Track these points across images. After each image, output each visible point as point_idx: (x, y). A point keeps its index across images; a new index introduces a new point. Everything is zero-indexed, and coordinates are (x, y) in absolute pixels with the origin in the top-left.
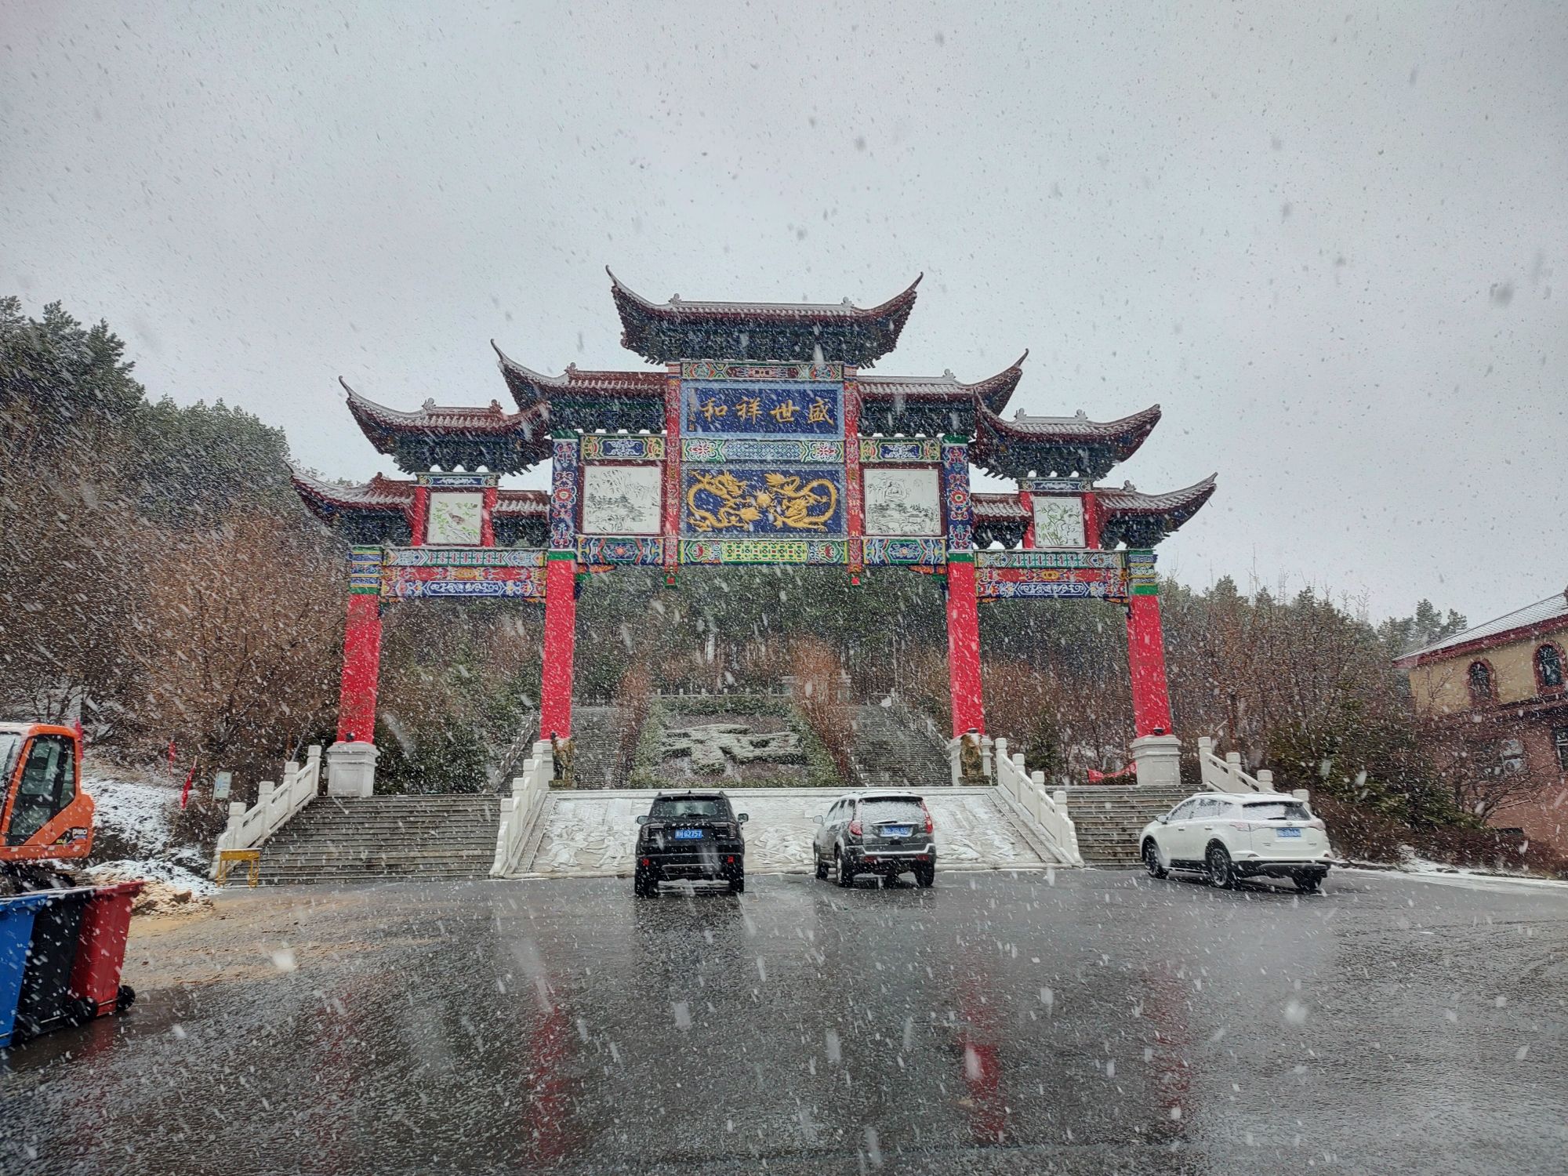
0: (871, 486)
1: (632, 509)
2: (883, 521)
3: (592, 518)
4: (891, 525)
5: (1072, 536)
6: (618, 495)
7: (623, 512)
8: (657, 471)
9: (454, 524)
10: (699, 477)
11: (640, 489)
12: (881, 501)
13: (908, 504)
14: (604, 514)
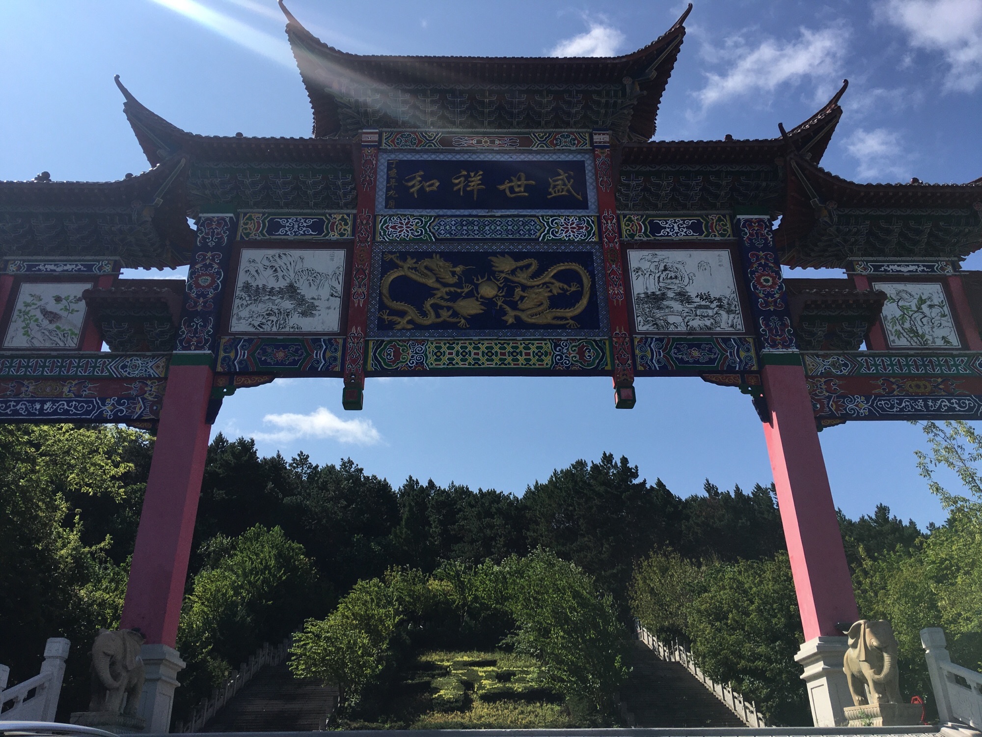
0: (638, 270)
1: (301, 301)
2: (658, 314)
3: (244, 313)
4: (671, 319)
5: (939, 333)
6: (282, 284)
7: (287, 305)
8: (340, 255)
9: (46, 323)
10: (398, 262)
11: (314, 276)
12: (653, 288)
13: (692, 291)
14: (261, 308)
